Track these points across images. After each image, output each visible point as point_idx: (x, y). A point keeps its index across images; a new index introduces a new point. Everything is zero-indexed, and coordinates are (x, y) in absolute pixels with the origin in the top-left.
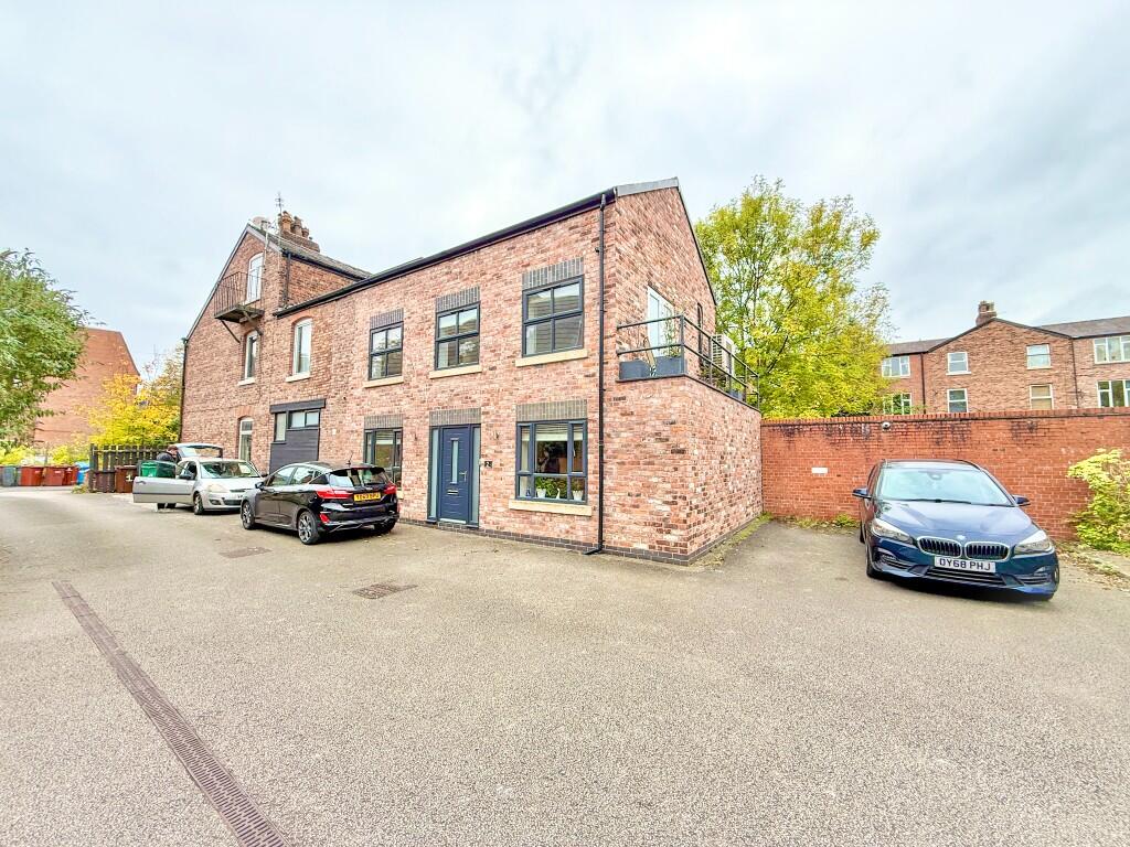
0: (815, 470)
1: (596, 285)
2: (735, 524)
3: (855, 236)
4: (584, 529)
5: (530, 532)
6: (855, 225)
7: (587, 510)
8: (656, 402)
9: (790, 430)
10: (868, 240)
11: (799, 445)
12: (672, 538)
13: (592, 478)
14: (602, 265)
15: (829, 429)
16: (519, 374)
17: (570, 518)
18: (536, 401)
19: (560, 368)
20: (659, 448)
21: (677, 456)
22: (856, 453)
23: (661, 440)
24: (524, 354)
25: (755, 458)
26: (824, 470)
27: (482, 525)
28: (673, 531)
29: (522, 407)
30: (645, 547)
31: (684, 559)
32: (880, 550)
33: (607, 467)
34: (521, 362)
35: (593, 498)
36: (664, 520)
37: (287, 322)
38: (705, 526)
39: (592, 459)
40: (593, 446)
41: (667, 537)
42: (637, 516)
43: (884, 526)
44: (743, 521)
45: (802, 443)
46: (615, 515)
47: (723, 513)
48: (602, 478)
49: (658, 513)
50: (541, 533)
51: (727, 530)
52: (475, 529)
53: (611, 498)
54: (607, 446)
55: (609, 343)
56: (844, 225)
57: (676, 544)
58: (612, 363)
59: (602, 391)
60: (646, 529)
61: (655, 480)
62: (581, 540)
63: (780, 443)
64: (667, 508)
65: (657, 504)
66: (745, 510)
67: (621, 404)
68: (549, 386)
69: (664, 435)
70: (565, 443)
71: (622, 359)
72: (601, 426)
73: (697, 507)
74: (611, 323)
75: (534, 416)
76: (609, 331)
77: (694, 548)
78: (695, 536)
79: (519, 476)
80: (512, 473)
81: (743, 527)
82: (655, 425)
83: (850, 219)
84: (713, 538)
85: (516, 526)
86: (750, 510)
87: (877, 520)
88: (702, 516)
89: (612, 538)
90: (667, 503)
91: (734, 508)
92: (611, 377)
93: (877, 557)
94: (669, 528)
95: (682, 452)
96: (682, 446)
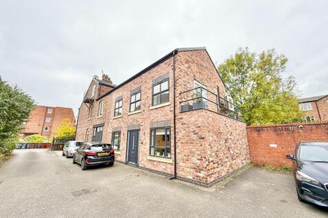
0: (271, 145)
1: (173, 81)
2: (235, 168)
3: (278, 61)
4: (170, 168)
5: (153, 168)
6: (278, 58)
7: (171, 161)
8: (193, 119)
9: (259, 130)
10: (284, 62)
11: (263, 135)
12: (202, 174)
13: (173, 148)
14: (174, 74)
15: (275, 129)
16: (151, 112)
17: (165, 164)
18: (155, 121)
19: (163, 109)
20: (195, 137)
21: (202, 140)
22: (289, 138)
23: (195, 134)
24: (153, 105)
25: (245, 140)
26: (275, 146)
27: (140, 165)
28: (202, 172)
29: (152, 123)
30: (191, 178)
31: (207, 185)
32: (303, 188)
33: (177, 144)
34: (151, 108)
35: (173, 156)
36: (198, 167)
37: (98, 101)
38: (218, 169)
39: (172, 141)
40: (173, 136)
41: (199, 174)
42: (188, 164)
43: (302, 175)
44: (240, 166)
45: (264, 135)
46: (180, 164)
47: (229, 163)
48: (175, 149)
49: (196, 164)
50: (157, 169)
51: (232, 170)
52: (138, 166)
53: (179, 157)
54: (177, 136)
55: (177, 99)
56: (274, 58)
57: (203, 178)
58: (178, 106)
59: (175, 116)
60: (192, 170)
61: (194, 150)
62: (169, 173)
63: (255, 134)
64: (199, 162)
65: (195, 160)
66: (241, 162)
67: (181, 120)
68: (159, 115)
69: (196, 132)
70: (164, 136)
71: (182, 104)
72: (175, 129)
73: (212, 161)
74: (178, 92)
75: (155, 126)
76: (177, 95)
77: (212, 179)
78: (212, 174)
79: (150, 147)
80: (148, 146)
81: (240, 169)
82: (193, 128)
83: (276, 56)
84: (223, 174)
85: (149, 166)
86: (244, 161)
87: (298, 172)
88: (216, 165)
89: (180, 173)
90: (199, 159)
91: (234, 161)
92: (178, 111)
93: (302, 192)
94: (200, 170)
95: (203, 138)
96: (203, 136)
